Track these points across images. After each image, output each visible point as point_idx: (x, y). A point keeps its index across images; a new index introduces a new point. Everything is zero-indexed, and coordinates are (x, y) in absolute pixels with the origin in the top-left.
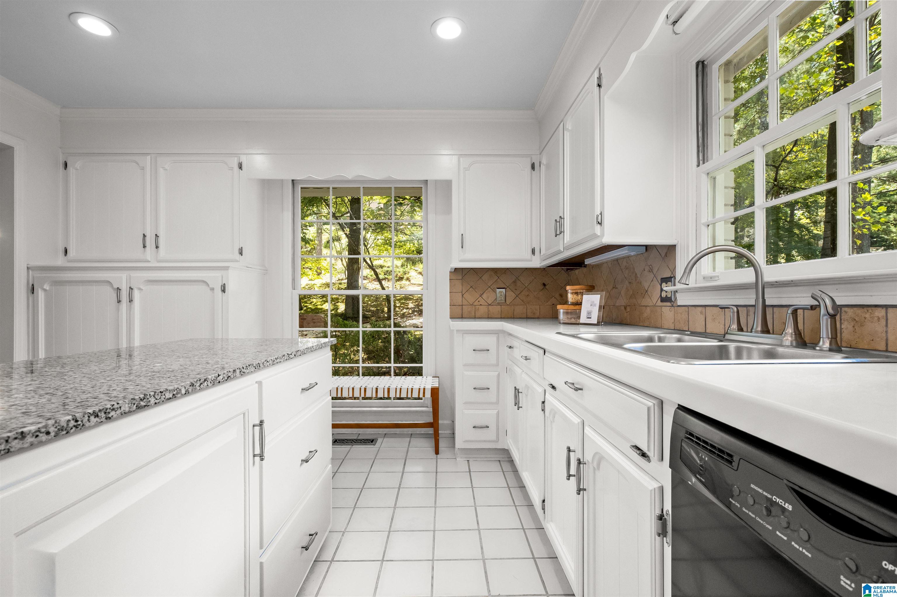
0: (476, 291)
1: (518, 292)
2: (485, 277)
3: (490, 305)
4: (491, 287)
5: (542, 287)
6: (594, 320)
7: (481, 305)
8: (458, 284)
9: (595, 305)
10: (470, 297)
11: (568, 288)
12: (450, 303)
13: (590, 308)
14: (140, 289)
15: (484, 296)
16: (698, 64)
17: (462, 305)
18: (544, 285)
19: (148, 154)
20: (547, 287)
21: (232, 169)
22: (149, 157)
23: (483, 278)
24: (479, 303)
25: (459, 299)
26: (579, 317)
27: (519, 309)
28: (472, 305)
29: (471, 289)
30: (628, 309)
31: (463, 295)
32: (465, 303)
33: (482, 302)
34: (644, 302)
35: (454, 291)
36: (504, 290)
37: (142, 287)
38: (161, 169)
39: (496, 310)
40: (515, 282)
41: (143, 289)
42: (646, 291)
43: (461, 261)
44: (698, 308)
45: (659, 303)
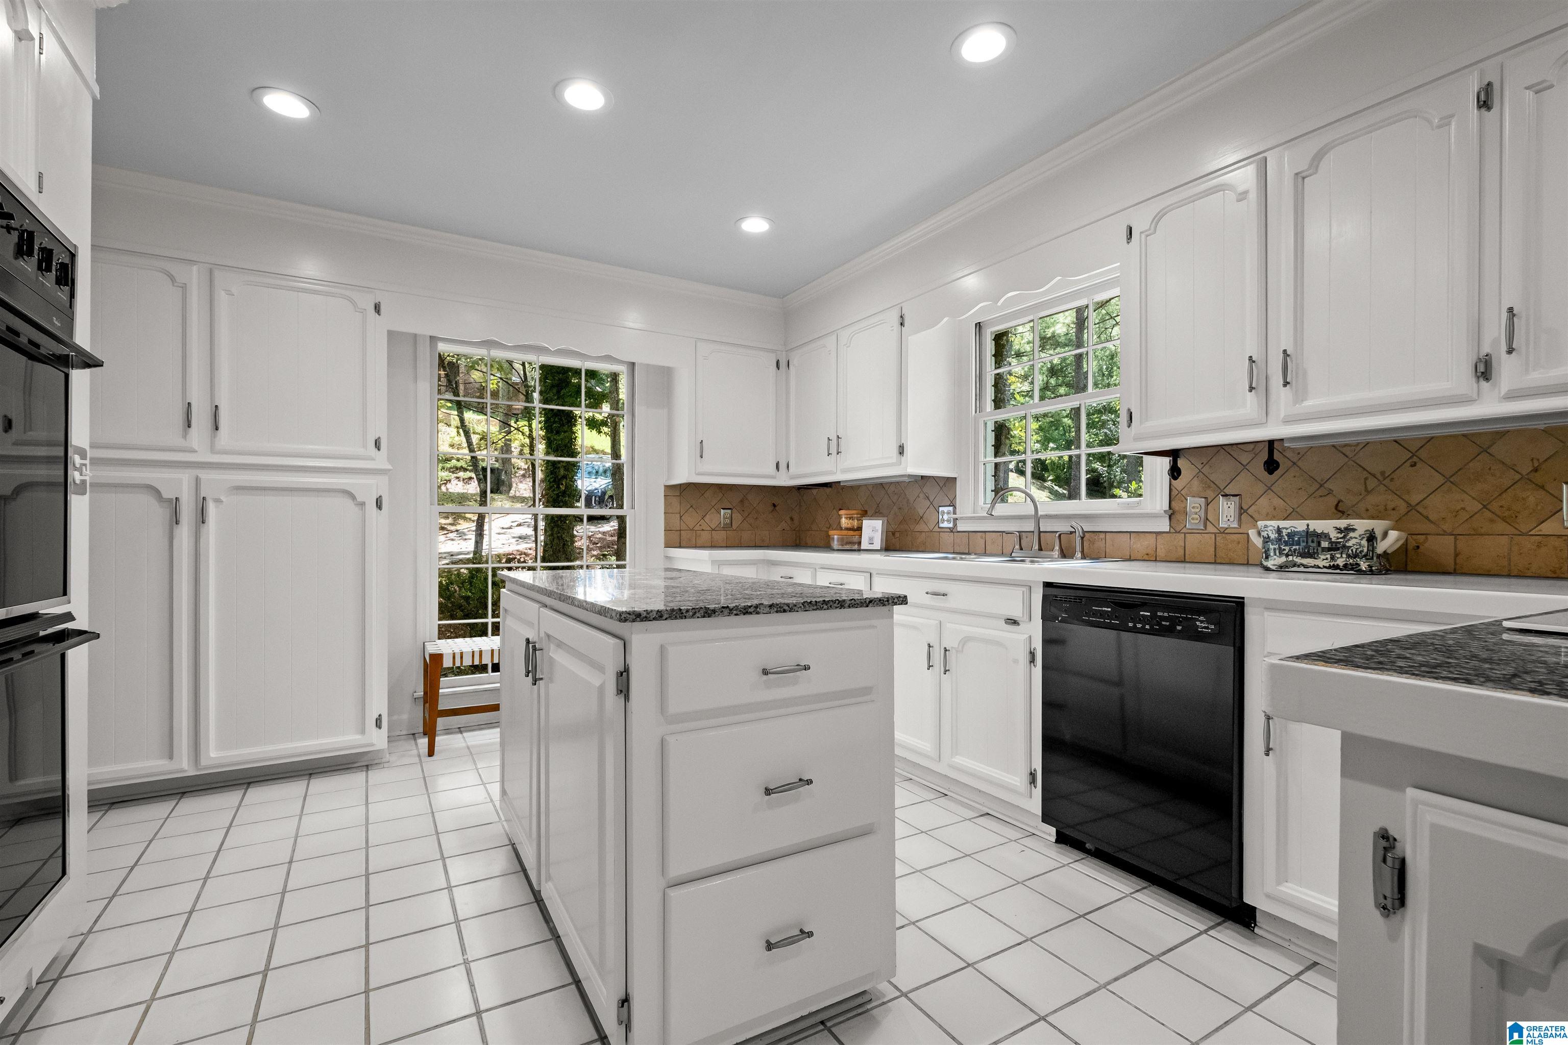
0: (698, 511)
1: (746, 514)
2: (708, 494)
3: (713, 530)
4: (715, 507)
5: (771, 508)
6: (877, 545)
7: (703, 530)
8: (675, 501)
9: (877, 531)
10: (691, 520)
11: (842, 512)
12: (665, 527)
13: (872, 534)
14: (218, 501)
15: (707, 518)
16: (976, 324)
17: (680, 530)
18: (774, 505)
19: (192, 262)
20: (777, 508)
21: (363, 311)
22: (195, 268)
23: (705, 495)
24: (701, 528)
25: (676, 522)
26: (860, 543)
27: (746, 536)
28: (692, 530)
29: (691, 509)
30: (897, 535)
31: (681, 517)
32: (684, 527)
33: (705, 527)
34: (918, 528)
35: (671, 511)
36: (729, 511)
37: (222, 498)
38: (223, 293)
39: (720, 536)
40: (742, 501)
41: (224, 500)
42: (921, 518)
43: (698, 474)
44: (979, 533)
45: (936, 529)
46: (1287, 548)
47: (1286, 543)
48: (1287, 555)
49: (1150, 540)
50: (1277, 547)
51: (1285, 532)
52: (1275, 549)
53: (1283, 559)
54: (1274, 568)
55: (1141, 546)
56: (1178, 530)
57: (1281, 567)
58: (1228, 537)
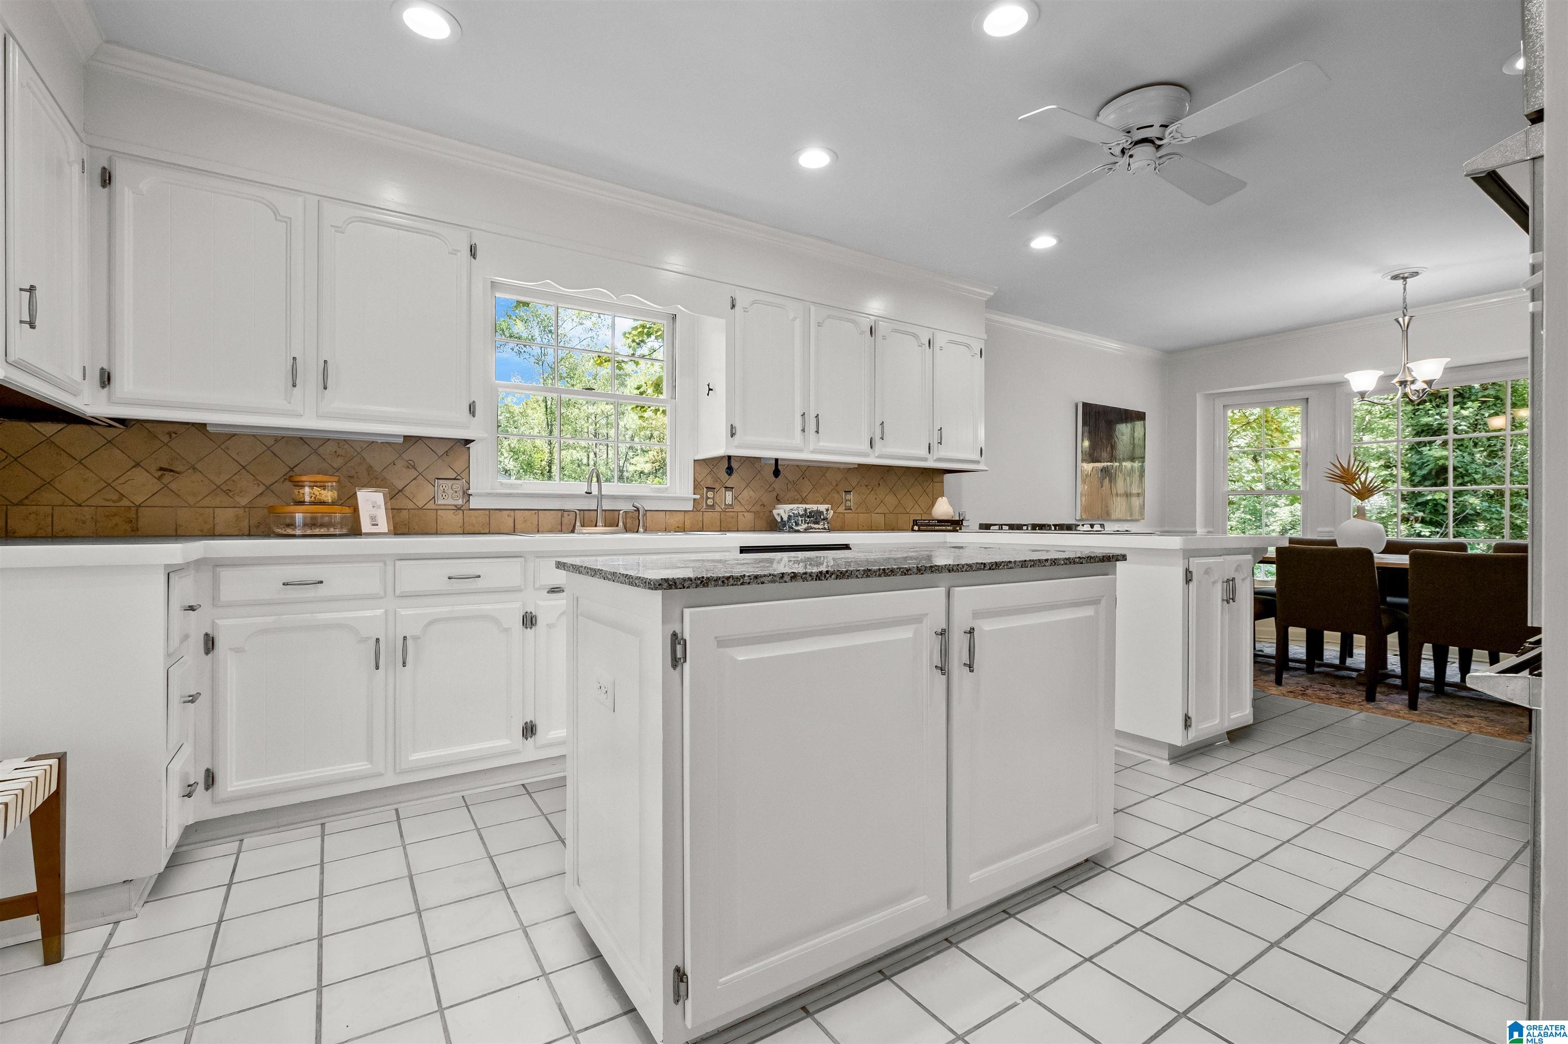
13: (373, 511)
44: (505, 512)
45: (431, 505)
46: (808, 519)
47: (808, 517)
48: (808, 523)
49: (680, 517)
50: (803, 519)
51: (808, 511)
52: (802, 520)
53: (806, 525)
54: (802, 530)
55: (674, 520)
56: (698, 509)
57: (805, 530)
58: (727, 514)
